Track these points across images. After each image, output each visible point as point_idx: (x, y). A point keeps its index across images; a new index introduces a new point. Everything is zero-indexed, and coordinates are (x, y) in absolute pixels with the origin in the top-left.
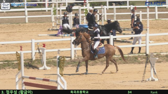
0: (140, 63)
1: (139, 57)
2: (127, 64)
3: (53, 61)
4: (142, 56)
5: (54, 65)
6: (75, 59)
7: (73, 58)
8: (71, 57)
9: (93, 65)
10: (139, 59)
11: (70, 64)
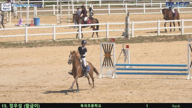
0: (74, 45)
1: (74, 41)
2: (65, 46)
3: (12, 43)
4: (76, 40)
5: (13, 46)
6: (28, 42)
7: (27, 41)
8: (25, 41)
9: (41, 47)
10: (74, 42)
11: (25, 46)
